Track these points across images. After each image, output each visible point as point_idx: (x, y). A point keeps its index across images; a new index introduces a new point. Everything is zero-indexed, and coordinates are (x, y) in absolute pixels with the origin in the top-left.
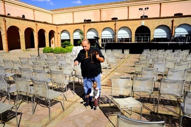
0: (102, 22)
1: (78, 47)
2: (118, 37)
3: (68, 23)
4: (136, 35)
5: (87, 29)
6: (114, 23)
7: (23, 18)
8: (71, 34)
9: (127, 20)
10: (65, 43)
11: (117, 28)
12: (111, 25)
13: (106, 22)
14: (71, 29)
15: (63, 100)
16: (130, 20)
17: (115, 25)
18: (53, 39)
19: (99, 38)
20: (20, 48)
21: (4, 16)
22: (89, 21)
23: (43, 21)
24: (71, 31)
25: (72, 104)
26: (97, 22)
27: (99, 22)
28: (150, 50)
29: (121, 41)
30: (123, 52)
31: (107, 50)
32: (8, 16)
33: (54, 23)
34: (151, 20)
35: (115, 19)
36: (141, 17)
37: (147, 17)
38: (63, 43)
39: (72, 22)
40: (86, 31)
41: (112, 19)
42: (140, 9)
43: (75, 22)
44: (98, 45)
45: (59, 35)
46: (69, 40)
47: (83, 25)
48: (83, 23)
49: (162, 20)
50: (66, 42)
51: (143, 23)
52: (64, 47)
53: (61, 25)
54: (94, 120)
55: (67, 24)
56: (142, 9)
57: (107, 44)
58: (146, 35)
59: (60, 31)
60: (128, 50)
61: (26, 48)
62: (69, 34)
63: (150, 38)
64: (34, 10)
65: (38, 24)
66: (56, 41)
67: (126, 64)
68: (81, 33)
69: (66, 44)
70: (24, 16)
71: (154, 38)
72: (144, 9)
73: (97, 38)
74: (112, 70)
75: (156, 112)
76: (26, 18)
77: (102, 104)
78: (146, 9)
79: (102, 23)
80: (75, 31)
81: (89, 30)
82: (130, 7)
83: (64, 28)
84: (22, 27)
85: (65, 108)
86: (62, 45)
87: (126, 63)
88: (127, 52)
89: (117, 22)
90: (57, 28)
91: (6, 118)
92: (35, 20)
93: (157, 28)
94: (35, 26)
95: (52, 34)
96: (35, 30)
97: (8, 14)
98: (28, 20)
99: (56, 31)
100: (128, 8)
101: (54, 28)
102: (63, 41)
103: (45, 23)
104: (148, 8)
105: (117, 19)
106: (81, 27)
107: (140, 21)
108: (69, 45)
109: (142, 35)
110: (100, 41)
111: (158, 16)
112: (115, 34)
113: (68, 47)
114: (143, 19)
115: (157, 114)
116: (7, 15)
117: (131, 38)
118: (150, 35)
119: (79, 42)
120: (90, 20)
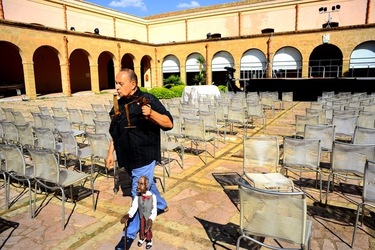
0: (242, 38)
1: (195, 87)
2: (274, 69)
3: (177, 41)
4: (311, 64)
5: (212, 52)
6: (266, 39)
7: (96, 35)
8: (182, 63)
9: (294, 33)
10: (169, 79)
11: (273, 50)
12: (260, 43)
13: (249, 37)
14: (181, 52)
15: (164, 176)
16: (299, 33)
17: (268, 43)
18: (148, 72)
19: (234, 71)
20: (90, 89)
21: (65, 32)
22: (216, 37)
23: (130, 39)
24: (182, 57)
25: (177, 184)
26: (232, 39)
27: (237, 38)
28: (336, 93)
29: (278, 75)
30: (280, 98)
31: (249, 94)
32: (72, 32)
33: (150, 42)
34: (345, 32)
35: (268, 32)
36: (324, 26)
37: (336, 24)
38: (167, 80)
39: (184, 40)
40: (210, 57)
41: (264, 31)
42: (321, 10)
43: (190, 39)
44: (233, 83)
45: (159, 65)
46: (178, 74)
47: (205, 44)
48: (205, 41)
49: (370, 30)
50: (173, 77)
51: (328, 38)
52: (169, 87)
53: (164, 45)
54: (213, 208)
55: (175, 44)
56: (325, 9)
57: (251, 81)
58: (334, 63)
59: (161, 57)
60: (291, 93)
61: (101, 89)
62: (178, 61)
63: (341, 69)
64: (115, 18)
65: (122, 44)
66: (154, 76)
67: (285, 121)
68: (201, 61)
69: (171, 82)
70: (97, 31)
71: (350, 70)
72: (329, 9)
73: (231, 71)
74: (254, 131)
75: (324, 202)
76: (101, 33)
77: (229, 185)
78: (333, 8)
79: (242, 40)
80: (189, 57)
81: (217, 54)
82: (300, 6)
83: (168, 50)
84: (94, 49)
85: (166, 188)
86: (165, 84)
87: (286, 118)
88: (288, 97)
89: (272, 38)
90: (156, 51)
91: (77, 196)
92: (117, 37)
93: (358, 47)
94: (117, 49)
95: (146, 62)
96: (116, 55)
97: (72, 28)
98: (105, 38)
99: (153, 58)
100: (297, 7)
101: (149, 52)
102: (166, 75)
103: (134, 42)
104: (338, 7)
105: (272, 30)
106: (200, 49)
107: (321, 34)
108: (177, 83)
109: (323, 63)
110: (237, 75)
111: (363, 23)
112: (266, 62)
113: (175, 88)
114: (328, 30)
115: (325, 205)
116: (69, 29)
117: (301, 70)
118: (341, 63)
119: (196, 77)
120: (219, 35)
